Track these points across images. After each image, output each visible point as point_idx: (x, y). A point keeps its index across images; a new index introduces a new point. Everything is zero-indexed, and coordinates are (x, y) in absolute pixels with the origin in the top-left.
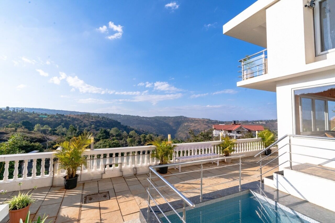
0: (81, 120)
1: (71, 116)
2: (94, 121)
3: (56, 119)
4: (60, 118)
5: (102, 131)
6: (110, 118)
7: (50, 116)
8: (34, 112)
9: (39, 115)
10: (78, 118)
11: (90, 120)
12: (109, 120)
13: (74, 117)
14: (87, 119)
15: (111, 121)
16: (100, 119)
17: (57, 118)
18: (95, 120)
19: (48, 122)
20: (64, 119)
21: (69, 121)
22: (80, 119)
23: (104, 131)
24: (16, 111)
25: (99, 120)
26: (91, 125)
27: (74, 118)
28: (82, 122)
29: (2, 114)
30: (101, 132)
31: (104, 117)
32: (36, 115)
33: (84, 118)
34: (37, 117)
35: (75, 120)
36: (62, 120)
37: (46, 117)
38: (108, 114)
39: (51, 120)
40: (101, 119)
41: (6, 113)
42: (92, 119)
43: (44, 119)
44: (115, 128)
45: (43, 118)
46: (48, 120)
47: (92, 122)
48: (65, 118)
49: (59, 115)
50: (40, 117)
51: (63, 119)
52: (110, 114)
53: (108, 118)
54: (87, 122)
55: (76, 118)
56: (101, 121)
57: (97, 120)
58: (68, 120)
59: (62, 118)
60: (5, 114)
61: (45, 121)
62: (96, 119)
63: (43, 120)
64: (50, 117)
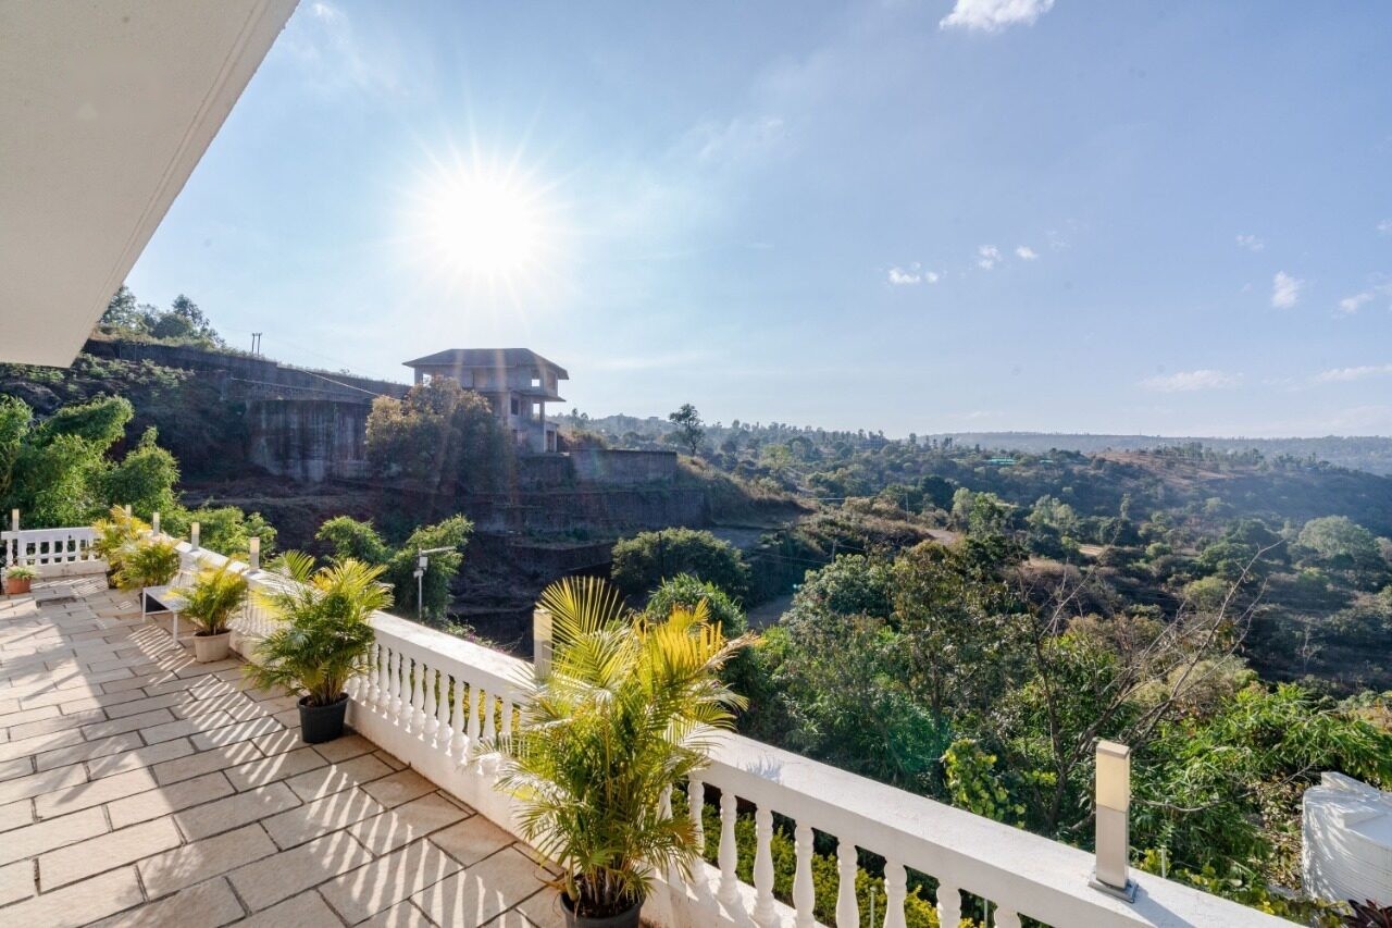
0: (1151, 475)
1: (1111, 457)
2: (1223, 480)
3: (1046, 469)
4: (1062, 466)
6: (1351, 462)
7: (1022, 461)
8: (978, 446)
9: (988, 458)
10: (1140, 466)
11: (1203, 473)
12: (1325, 473)
13: (1124, 460)
14: (1188, 471)
15: (1339, 480)
16: (1265, 468)
17: (1049, 467)
18: (1233, 476)
19: (1016, 480)
20: (1076, 469)
21: (1093, 476)
22: (1153, 469)
24: (931, 444)
25: (1259, 473)
26: (1205, 496)
27: (1121, 463)
28: (1160, 480)
29: (893, 457)
31: (1290, 459)
32: (978, 458)
33: (1170, 465)
34: (983, 464)
35: (1124, 474)
36: (1065, 474)
37: (1011, 461)
38: (1339, 439)
39: (1024, 474)
40: (1272, 469)
41: (903, 453)
42: (1215, 469)
43: (1001, 471)
45: (999, 465)
46: (1017, 473)
47: (1213, 483)
48: (1082, 467)
49: (1061, 452)
50: (992, 464)
51: (1072, 470)
52: (1350, 438)
53: (1318, 461)
54: (1186, 482)
55: (1129, 466)
56: (1271, 476)
57: (1242, 472)
58: (1092, 472)
59: (1070, 467)
60: (898, 457)
61: (1006, 477)
62: (1236, 468)
63: (997, 473)
64: (1024, 465)
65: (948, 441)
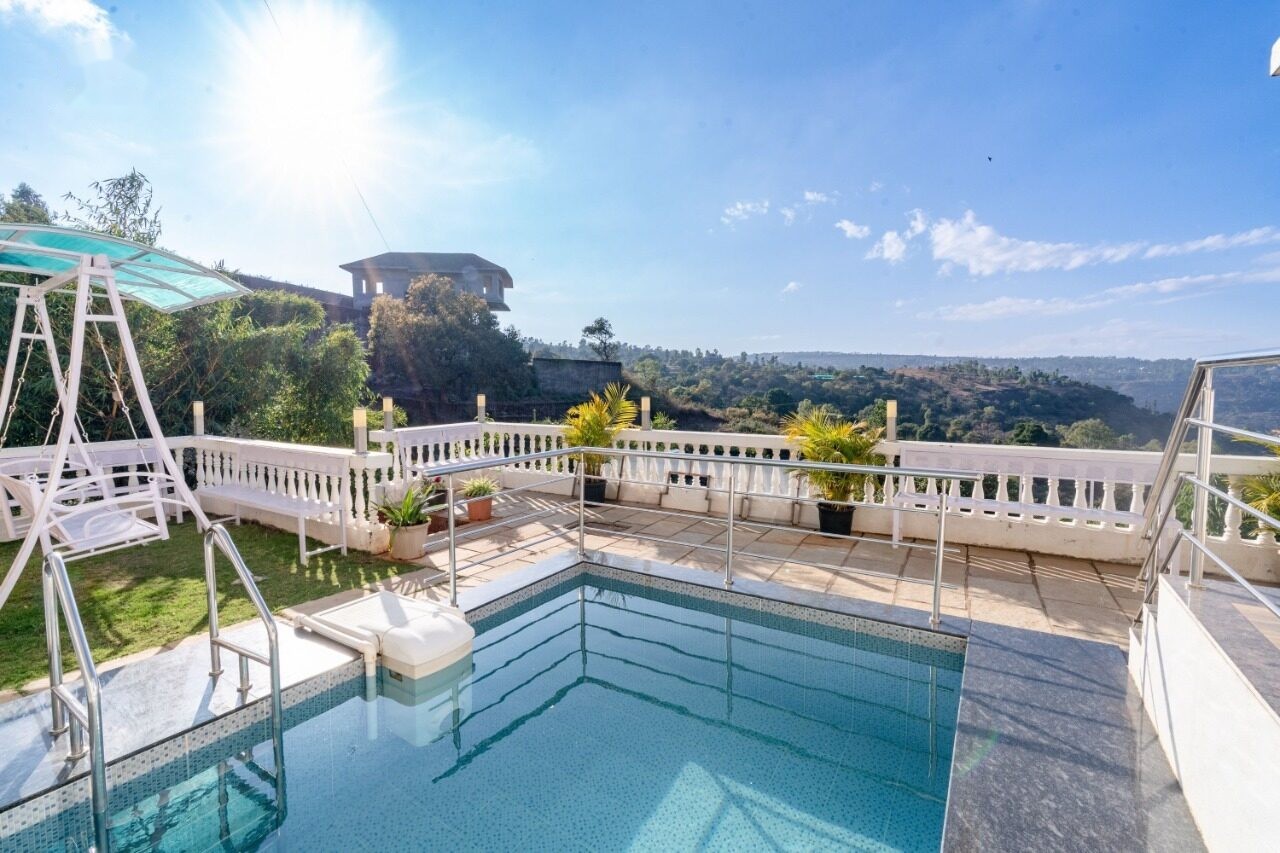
0: (942, 388)
1: (908, 374)
2: (994, 391)
3: (860, 383)
4: (872, 380)
5: (1022, 431)
6: (1074, 375)
7: (840, 376)
8: (800, 363)
9: (812, 373)
10: (931, 381)
11: (979, 386)
12: (1066, 386)
13: (918, 376)
14: (967, 384)
15: (1075, 391)
16: (1023, 382)
17: (862, 382)
18: (1001, 388)
19: (836, 393)
20: (883, 383)
21: (898, 389)
22: (940, 383)
23: (1032, 432)
24: (760, 363)
25: (1019, 386)
26: (982, 406)
27: (917, 378)
28: (947, 393)
29: (732, 373)
30: (1017, 435)
31: (1041, 375)
32: (804, 374)
33: (954, 379)
34: (809, 379)
35: (920, 387)
36: (875, 388)
37: (832, 377)
38: (1067, 358)
39: (843, 388)
40: (1028, 382)
41: (740, 370)
42: (987, 383)
43: (825, 385)
44: (1090, 422)
45: (822, 381)
46: (837, 387)
47: (986, 394)
48: (887, 382)
49: (869, 369)
50: (815, 378)
51: (879, 384)
52: (1075, 358)
53: (1060, 375)
54: (966, 394)
55: (923, 380)
56: (1028, 389)
57: (1006, 385)
58: (896, 386)
59: (878, 381)
60: (736, 373)
61: (828, 390)
62: (1003, 382)
63: (820, 387)
64: (842, 379)
65: (774, 359)
